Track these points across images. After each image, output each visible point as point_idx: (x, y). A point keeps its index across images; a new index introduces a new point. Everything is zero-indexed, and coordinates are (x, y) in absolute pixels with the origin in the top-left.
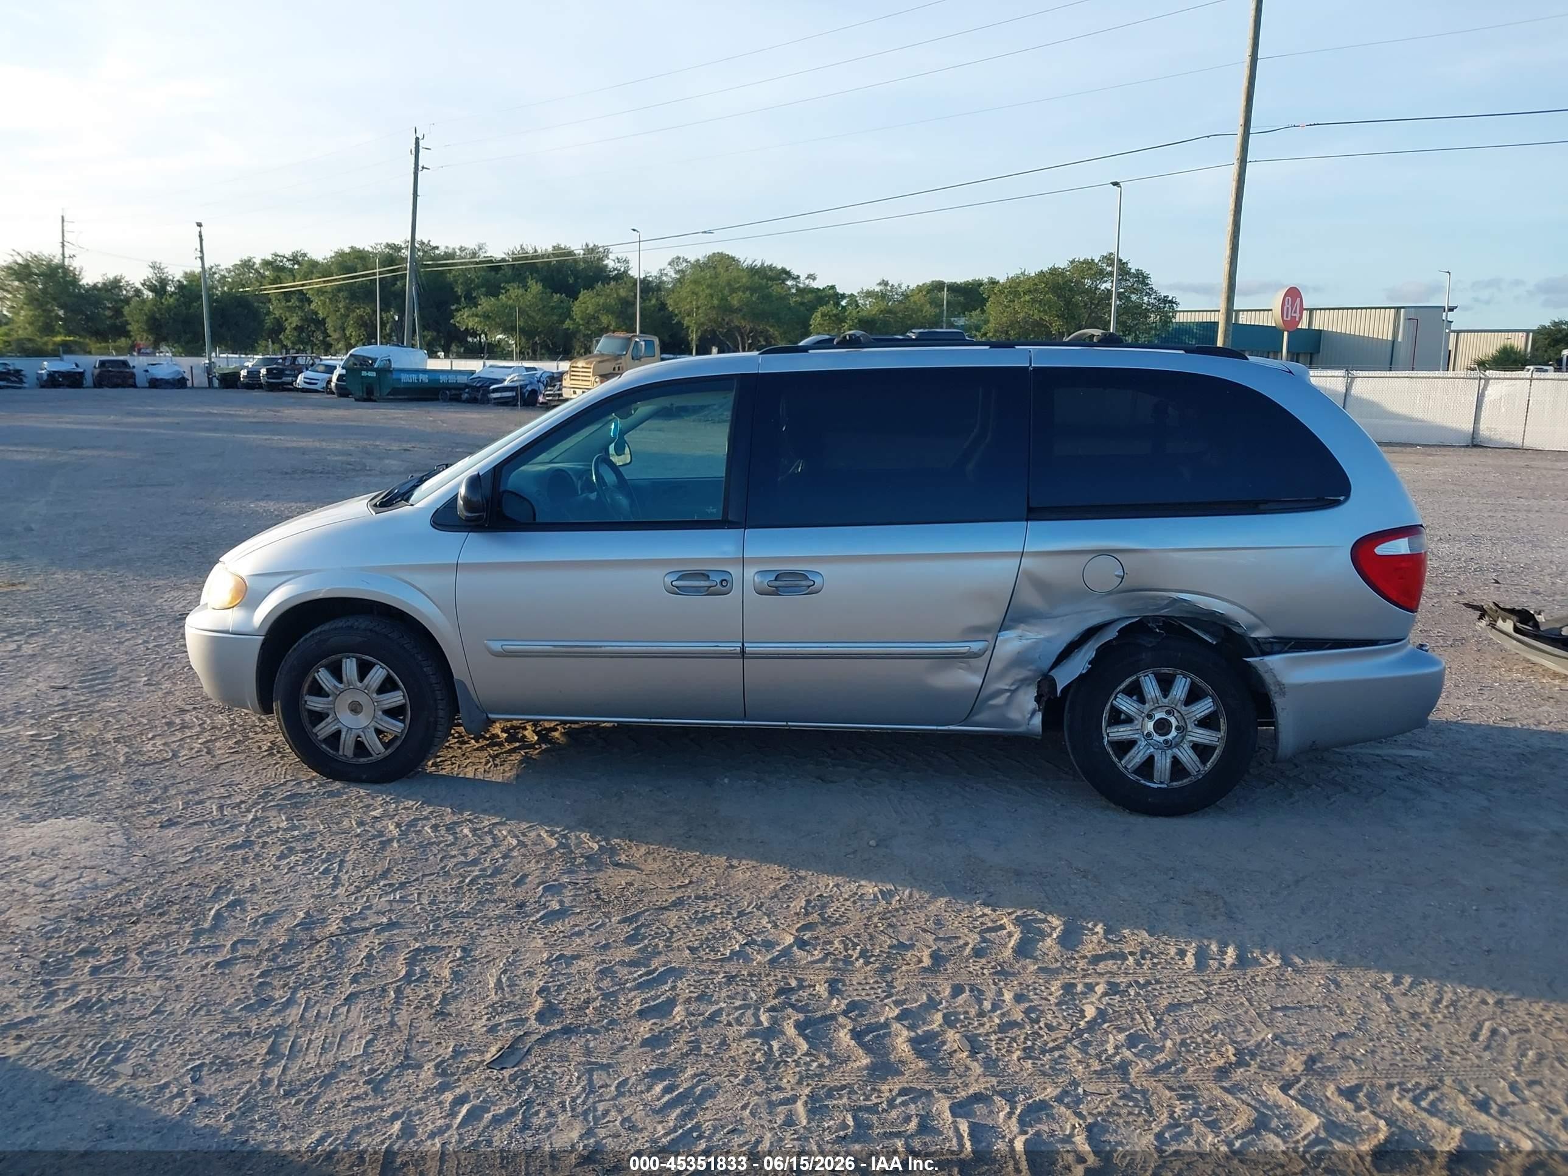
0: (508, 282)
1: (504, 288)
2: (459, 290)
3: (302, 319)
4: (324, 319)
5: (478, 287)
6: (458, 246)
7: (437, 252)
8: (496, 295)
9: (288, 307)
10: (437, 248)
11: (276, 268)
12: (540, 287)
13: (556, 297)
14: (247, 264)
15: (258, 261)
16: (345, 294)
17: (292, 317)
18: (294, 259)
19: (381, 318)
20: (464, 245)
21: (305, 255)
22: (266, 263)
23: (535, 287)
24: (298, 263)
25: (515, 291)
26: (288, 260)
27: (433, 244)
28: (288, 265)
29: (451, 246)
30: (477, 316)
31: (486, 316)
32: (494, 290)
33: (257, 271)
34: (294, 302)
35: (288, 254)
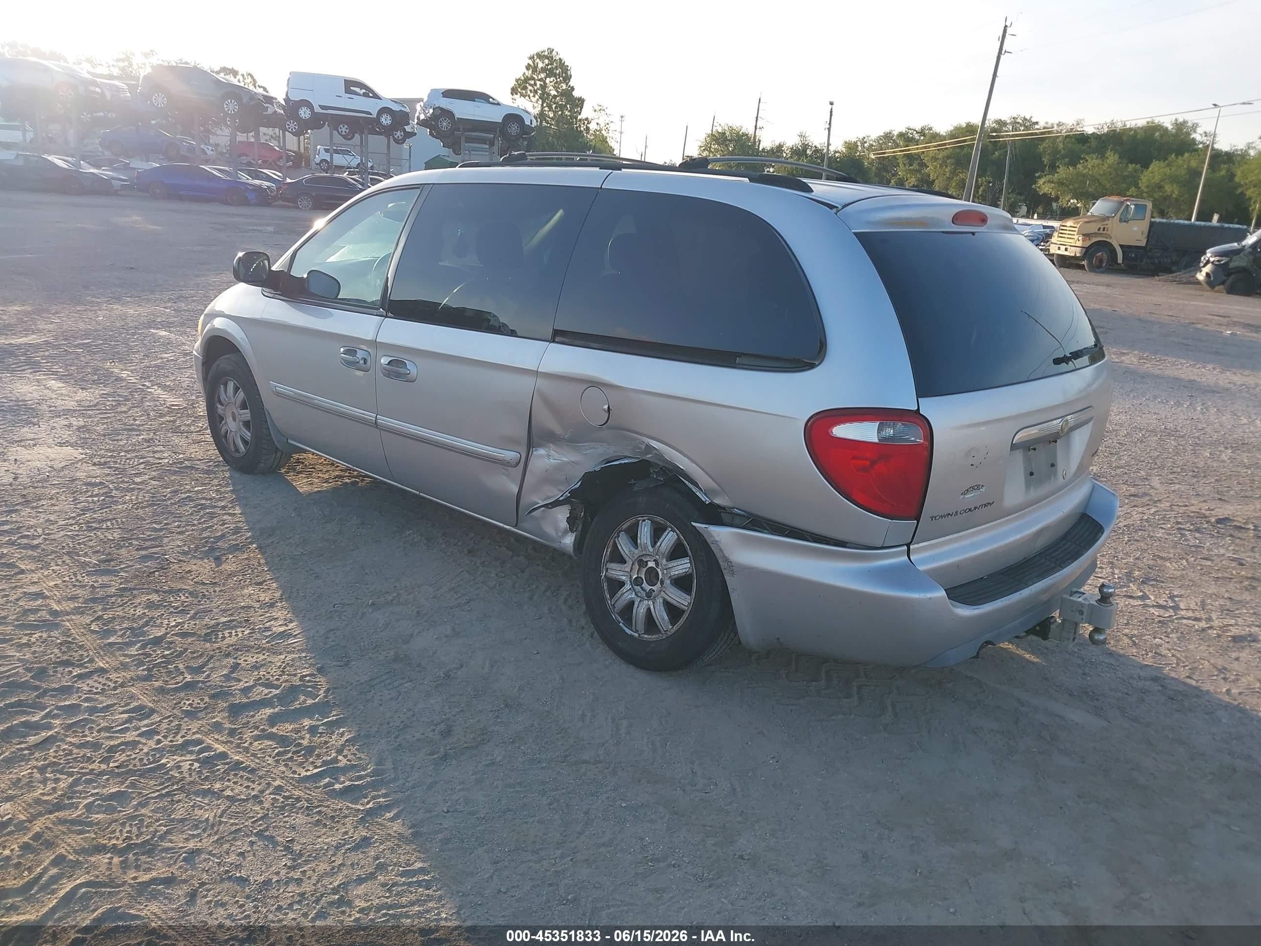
0: (1088, 154)
1: (1082, 159)
2: (1046, 160)
3: (918, 180)
4: (934, 181)
5: (1064, 157)
6: (1057, 122)
7: (1037, 127)
8: (1074, 165)
9: (910, 170)
10: (1037, 123)
11: (906, 138)
12: (1117, 156)
13: (1131, 167)
14: (888, 136)
15: (895, 133)
16: (953, 161)
17: (911, 177)
18: (922, 132)
19: (977, 181)
20: (1063, 121)
21: (930, 129)
22: (901, 135)
23: (1112, 158)
24: (924, 135)
25: (1092, 161)
26: (917, 132)
27: (1034, 120)
28: (917, 136)
29: (1050, 122)
30: (1053, 182)
31: (1061, 183)
32: (1074, 159)
33: (894, 141)
34: (915, 166)
35: (918, 128)
